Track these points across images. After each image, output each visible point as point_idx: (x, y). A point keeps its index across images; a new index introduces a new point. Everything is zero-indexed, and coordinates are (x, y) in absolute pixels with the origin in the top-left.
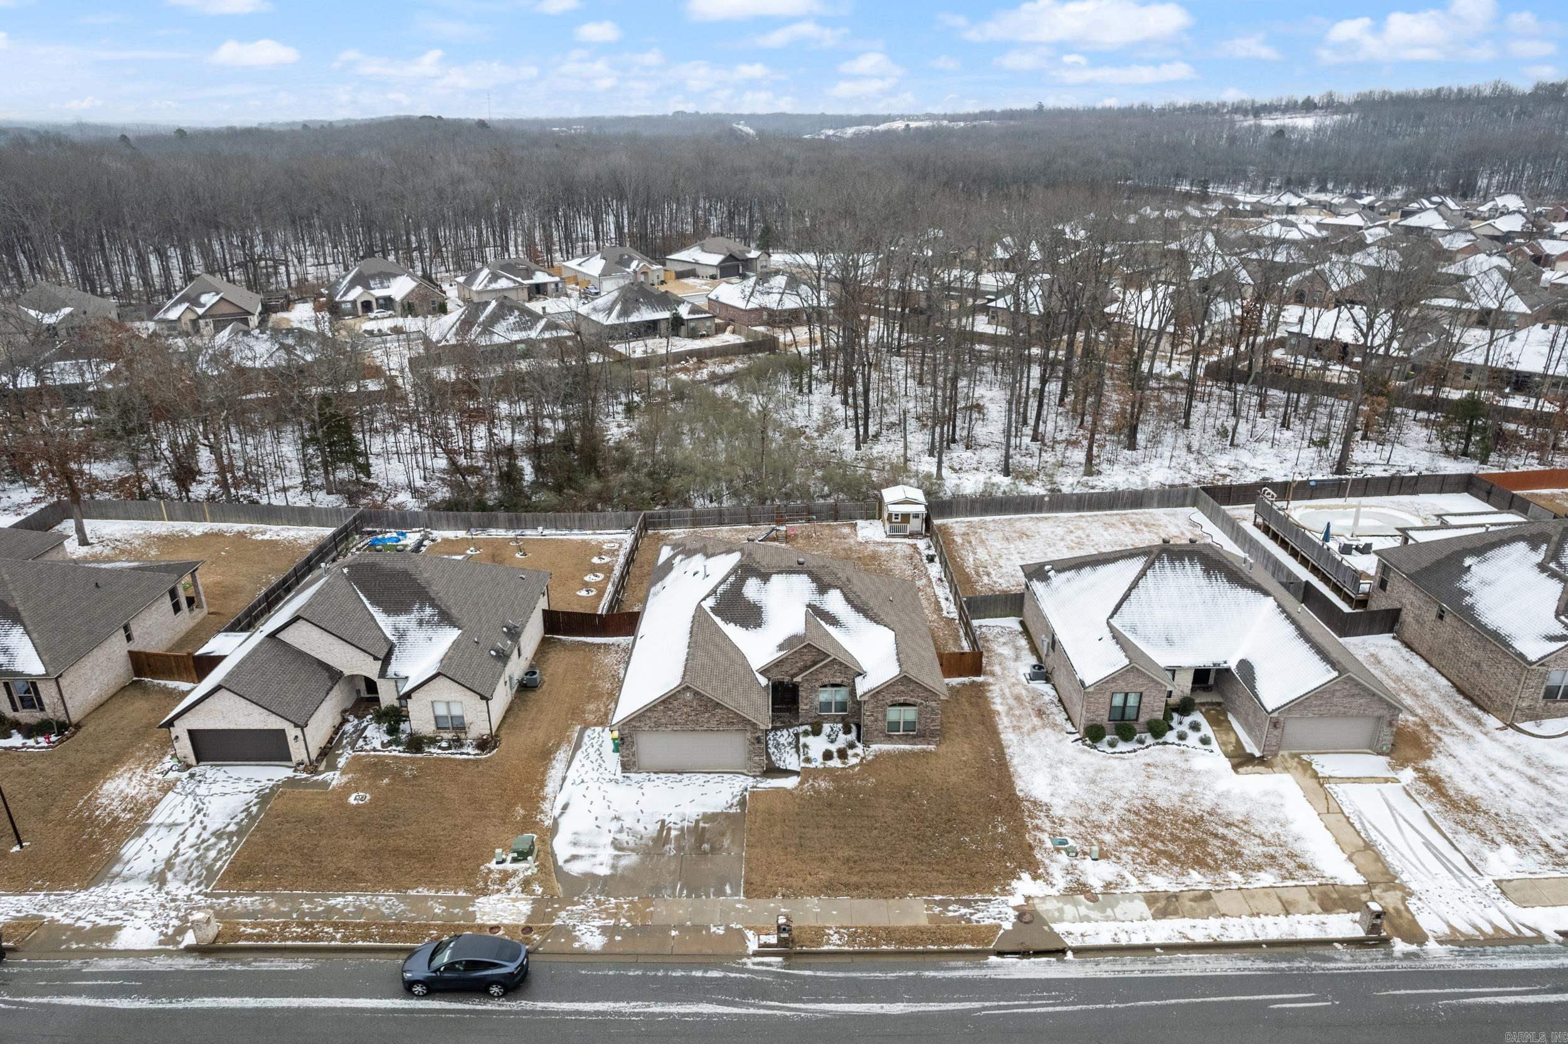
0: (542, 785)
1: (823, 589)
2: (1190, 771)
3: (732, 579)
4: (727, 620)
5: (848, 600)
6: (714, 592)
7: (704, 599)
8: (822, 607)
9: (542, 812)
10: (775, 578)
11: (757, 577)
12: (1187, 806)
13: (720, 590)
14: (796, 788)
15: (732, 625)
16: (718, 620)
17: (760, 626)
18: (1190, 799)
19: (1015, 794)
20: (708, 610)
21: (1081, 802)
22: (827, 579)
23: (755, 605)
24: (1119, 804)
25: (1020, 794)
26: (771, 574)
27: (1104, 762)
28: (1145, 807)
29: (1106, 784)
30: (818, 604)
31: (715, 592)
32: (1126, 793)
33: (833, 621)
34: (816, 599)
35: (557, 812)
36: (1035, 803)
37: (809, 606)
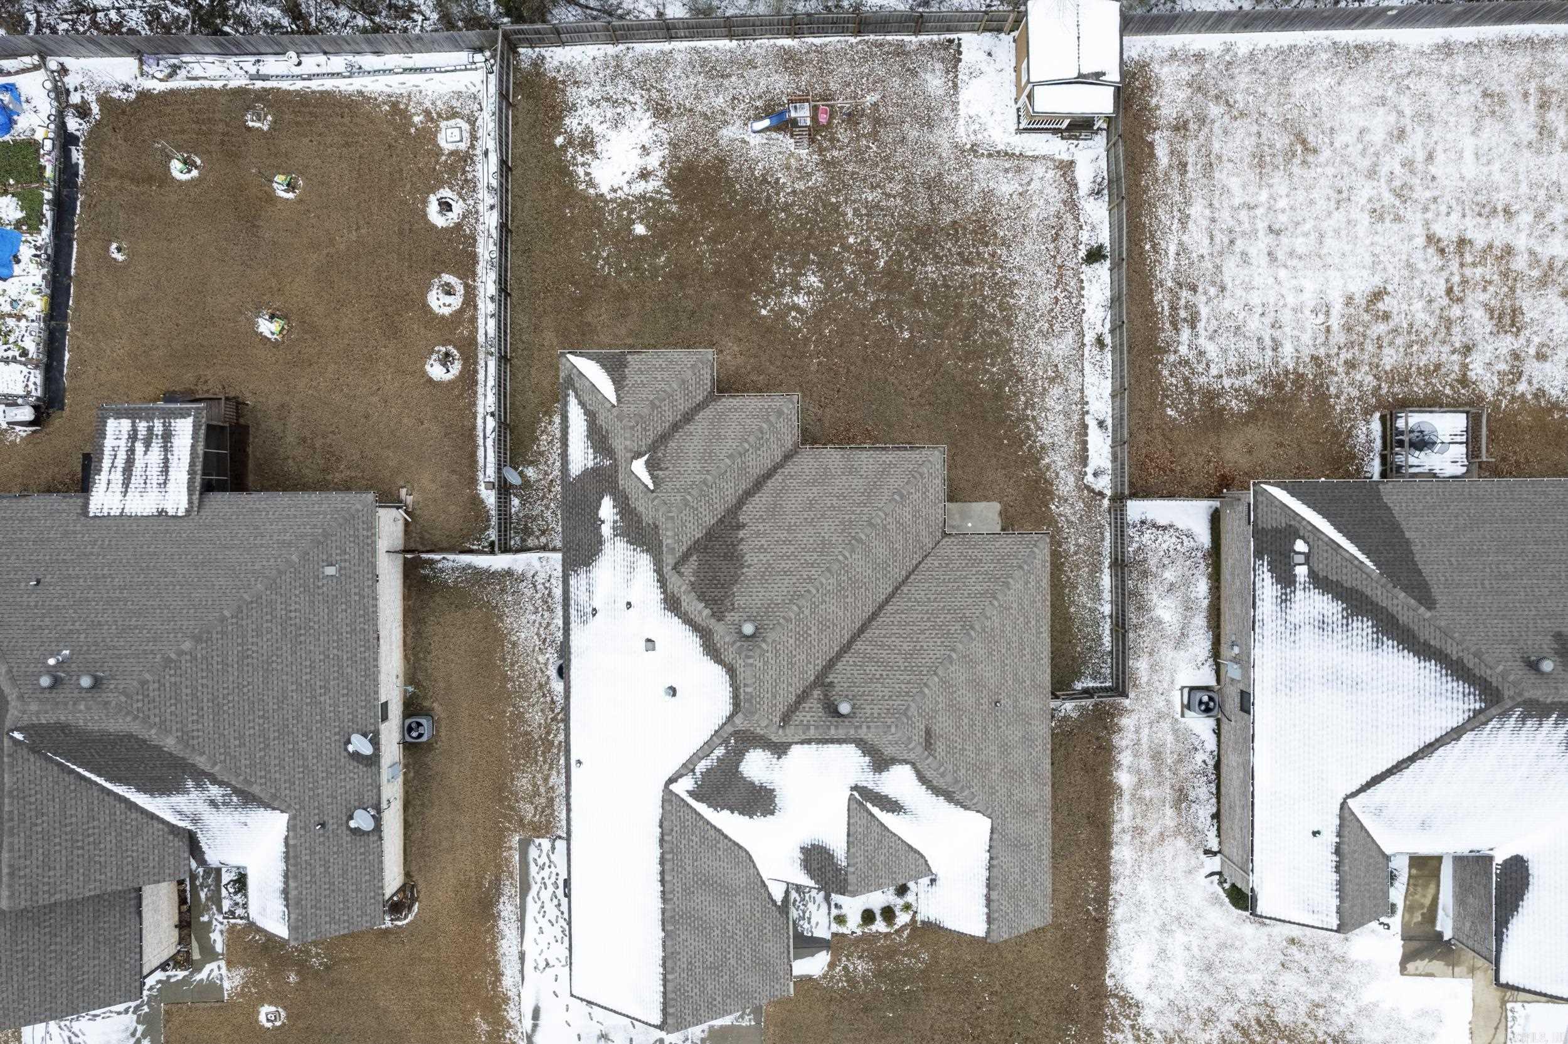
0: (498, 975)
1: (881, 763)
2: (1342, 960)
3: (720, 752)
4: (716, 805)
5: (922, 779)
6: (688, 768)
7: (672, 780)
8: (877, 789)
9: (510, 1026)
10: (796, 751)
11: (763, 748)
12: (1312, 1025)
13: (702, 766)
14: (824, 976)
15: (726, 813)
16: (701, 808)
17: (772, 813)
18: (1321, 1012)
19: (1103, 984)
20: (685, 796)
21: (1182, 1004)
22: (889, 751)
23: (762, 788)
24: (1229, 1013)
25: (1110, 982)
26: (790, 745)
27: (1235, 930)
28: (1258, 1021)
29: (1224, 974)
30: (870, 786)
31: (693, 771)
32: (1243, 994)
33: (893, 806)
34: (869, 780)
35: (528, 1024)
36: (1123, 1000)
37: (855, 788)
